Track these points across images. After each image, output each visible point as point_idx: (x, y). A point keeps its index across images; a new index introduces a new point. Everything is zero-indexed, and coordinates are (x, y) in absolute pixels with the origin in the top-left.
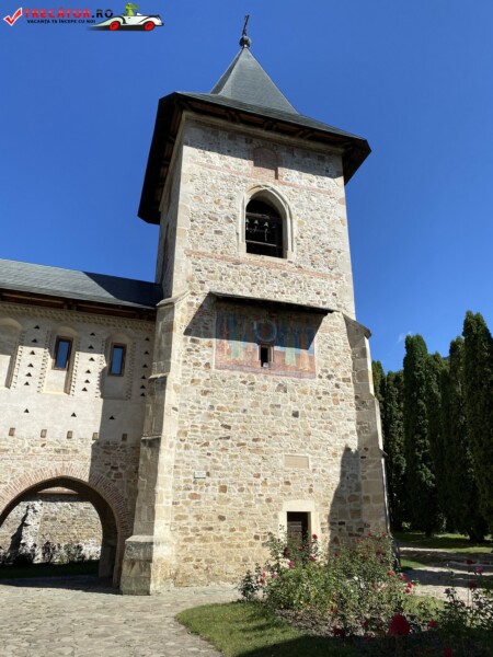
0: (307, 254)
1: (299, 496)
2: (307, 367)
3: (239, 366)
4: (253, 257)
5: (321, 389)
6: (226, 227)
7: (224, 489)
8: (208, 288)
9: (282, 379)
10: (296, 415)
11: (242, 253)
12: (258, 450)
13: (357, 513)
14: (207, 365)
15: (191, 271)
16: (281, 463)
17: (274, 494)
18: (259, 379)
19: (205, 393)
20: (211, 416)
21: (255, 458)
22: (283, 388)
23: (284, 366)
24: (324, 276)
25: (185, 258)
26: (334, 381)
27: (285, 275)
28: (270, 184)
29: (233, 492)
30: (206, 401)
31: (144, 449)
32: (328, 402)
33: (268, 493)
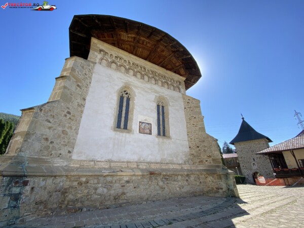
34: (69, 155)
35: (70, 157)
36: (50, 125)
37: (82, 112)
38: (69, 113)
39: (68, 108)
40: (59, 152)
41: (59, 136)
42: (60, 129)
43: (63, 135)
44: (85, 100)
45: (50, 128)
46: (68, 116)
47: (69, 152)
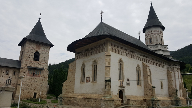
0: (42, 61)
1: (36, 91)
2: (39, 76)
3: (30, 76)
4: (34, 61)
5: (41, 79)
6: (31, 57)
7: (27, 90)
8: (27, 65)
9: (36, 78)
10: (37, 82)
11: (33, 60)
12: (31, 86)
13: (42, 93)
14: (26, 76)
15: (25, 63)
16: (34, 87)
17: (33, 91)
18: (33, 77)
19: (26, 79)
20: (26, 82)
21: (31, 87)
22: (36, 79)
23: (36, 76)
24: (44, 64)
25: (25, 61)
26: (43, 78)
27: (38, 64)
28: (38, 50)
29: (28, 90)
30: (25, 80)
31: (18, 85)
32: (41, 80)
33: (32, 90)
34: (73, 92)
35: (73, 93)
36: (66, 86)
37: (75, 79)
38: (71, 81)
39: (70, 80)
40: (70, 92)
41: (69, 88)
42: (69, 86)
43: (70, 88)
44: (75, 75)
45: (67, 87)
46: (71, 82)
47: (73, 91)
